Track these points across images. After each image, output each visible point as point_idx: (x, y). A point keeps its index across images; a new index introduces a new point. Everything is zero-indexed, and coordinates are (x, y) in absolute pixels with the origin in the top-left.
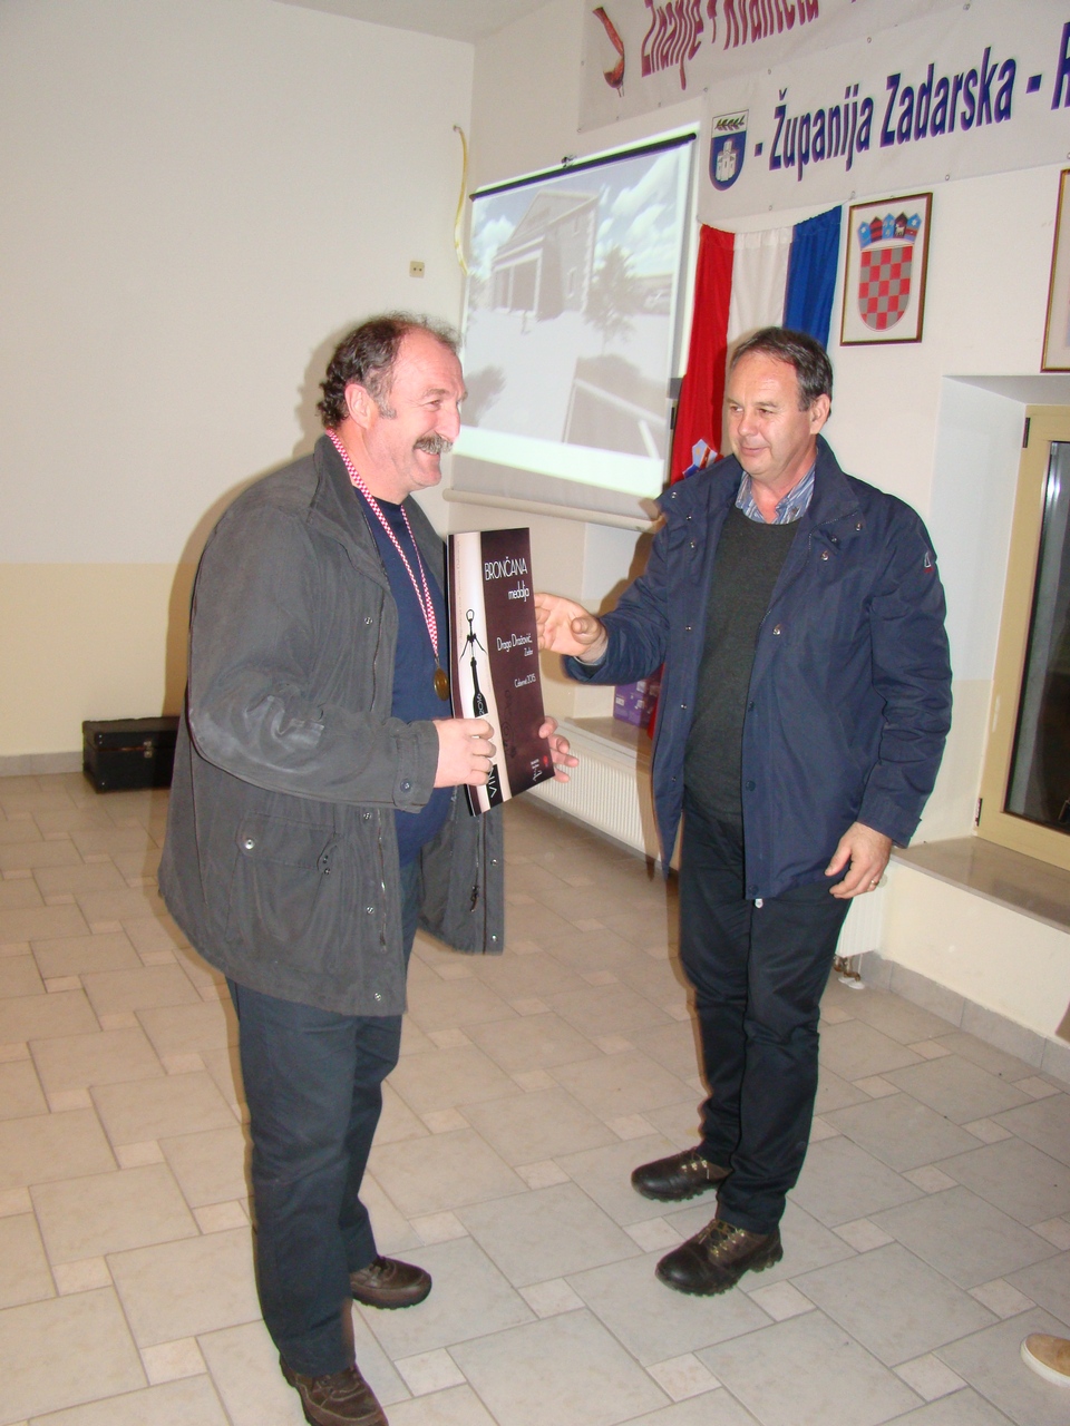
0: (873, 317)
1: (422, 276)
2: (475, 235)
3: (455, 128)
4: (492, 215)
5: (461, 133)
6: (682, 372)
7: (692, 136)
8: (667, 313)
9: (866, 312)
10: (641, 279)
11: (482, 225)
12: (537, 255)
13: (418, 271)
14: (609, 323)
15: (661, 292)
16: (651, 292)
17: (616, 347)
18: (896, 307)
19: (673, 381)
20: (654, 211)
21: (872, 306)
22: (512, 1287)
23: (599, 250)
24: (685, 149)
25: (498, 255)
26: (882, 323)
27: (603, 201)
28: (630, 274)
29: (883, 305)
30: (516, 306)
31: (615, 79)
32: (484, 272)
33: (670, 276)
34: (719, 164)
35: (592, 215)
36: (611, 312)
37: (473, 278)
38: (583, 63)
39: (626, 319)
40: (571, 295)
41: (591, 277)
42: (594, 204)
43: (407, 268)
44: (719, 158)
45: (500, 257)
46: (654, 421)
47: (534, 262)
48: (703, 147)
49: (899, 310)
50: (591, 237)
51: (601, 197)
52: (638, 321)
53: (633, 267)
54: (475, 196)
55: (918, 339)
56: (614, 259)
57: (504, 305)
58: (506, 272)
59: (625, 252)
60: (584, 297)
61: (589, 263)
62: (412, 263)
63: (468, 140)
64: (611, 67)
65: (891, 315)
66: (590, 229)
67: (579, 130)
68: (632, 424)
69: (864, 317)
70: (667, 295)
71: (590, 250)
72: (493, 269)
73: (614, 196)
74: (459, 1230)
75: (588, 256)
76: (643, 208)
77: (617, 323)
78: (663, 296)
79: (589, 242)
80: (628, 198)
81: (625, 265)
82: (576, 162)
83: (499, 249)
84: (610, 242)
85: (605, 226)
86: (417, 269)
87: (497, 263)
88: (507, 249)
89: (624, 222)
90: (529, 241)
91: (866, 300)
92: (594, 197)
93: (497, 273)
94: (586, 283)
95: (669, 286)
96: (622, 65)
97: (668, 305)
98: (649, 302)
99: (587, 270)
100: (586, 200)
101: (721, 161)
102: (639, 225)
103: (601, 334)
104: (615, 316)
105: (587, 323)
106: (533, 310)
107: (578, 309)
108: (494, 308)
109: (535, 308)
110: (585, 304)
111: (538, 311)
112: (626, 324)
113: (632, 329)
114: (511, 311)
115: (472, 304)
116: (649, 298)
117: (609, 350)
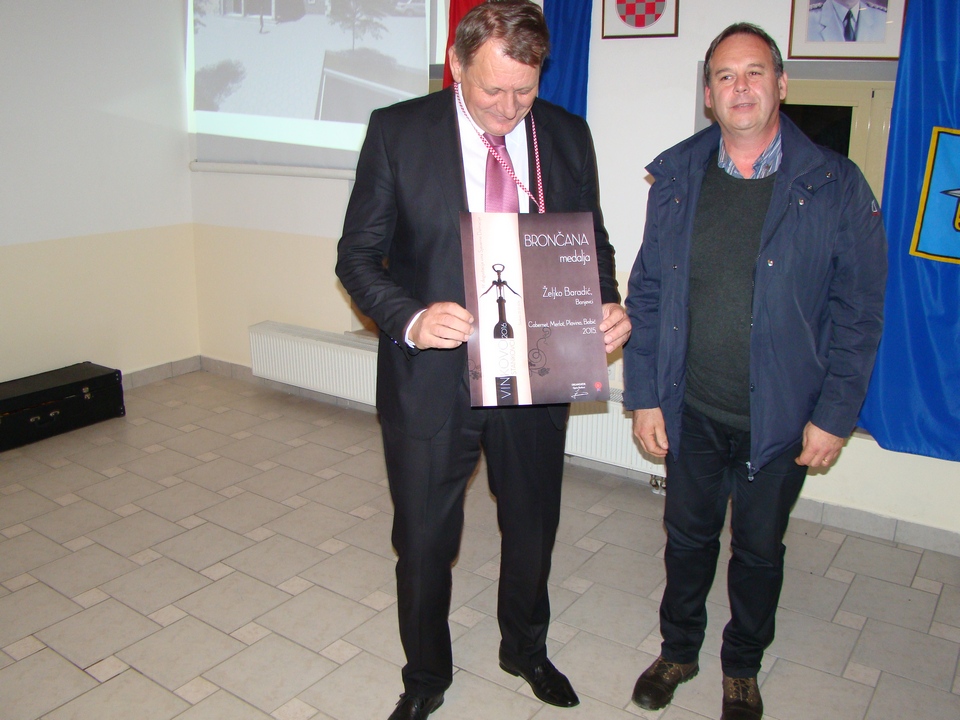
0: (632, 18)
6: (440, 60)
8: (424, 15)
9: (624, 13)
14: (357, 23)
17: (367, 41)
18: (654, 11)
19: (433, 68)
21: (631, 9)
26: (640, 22)
29: (640, 9)
30: (250, 10)
36: (358, 15)
39: (375, 20)
40: (312, 2)
49: (657, 12)
52: (388, 21)
55: (675, 35)
57: (237, 10)
60: (328, 3)
65: (649, 17)
69: (623, 18)
70: (420, 1)
77: (365, 24)
91: (624, 6)
97: (423, 8)
98: (399, 7)
103: (349, 33)
104: (364, 18)
105: (333, 23)
106: (270, 14)
107: (322, 12)
108: (225, 13)
109: (273, 13)
110: (329, 8)
111: (276, 15)
112: (376, 23)
113: (385, 28)
114: (245, 15)
115: (197, 9)
116: (400, 4)
117: (359, 45)
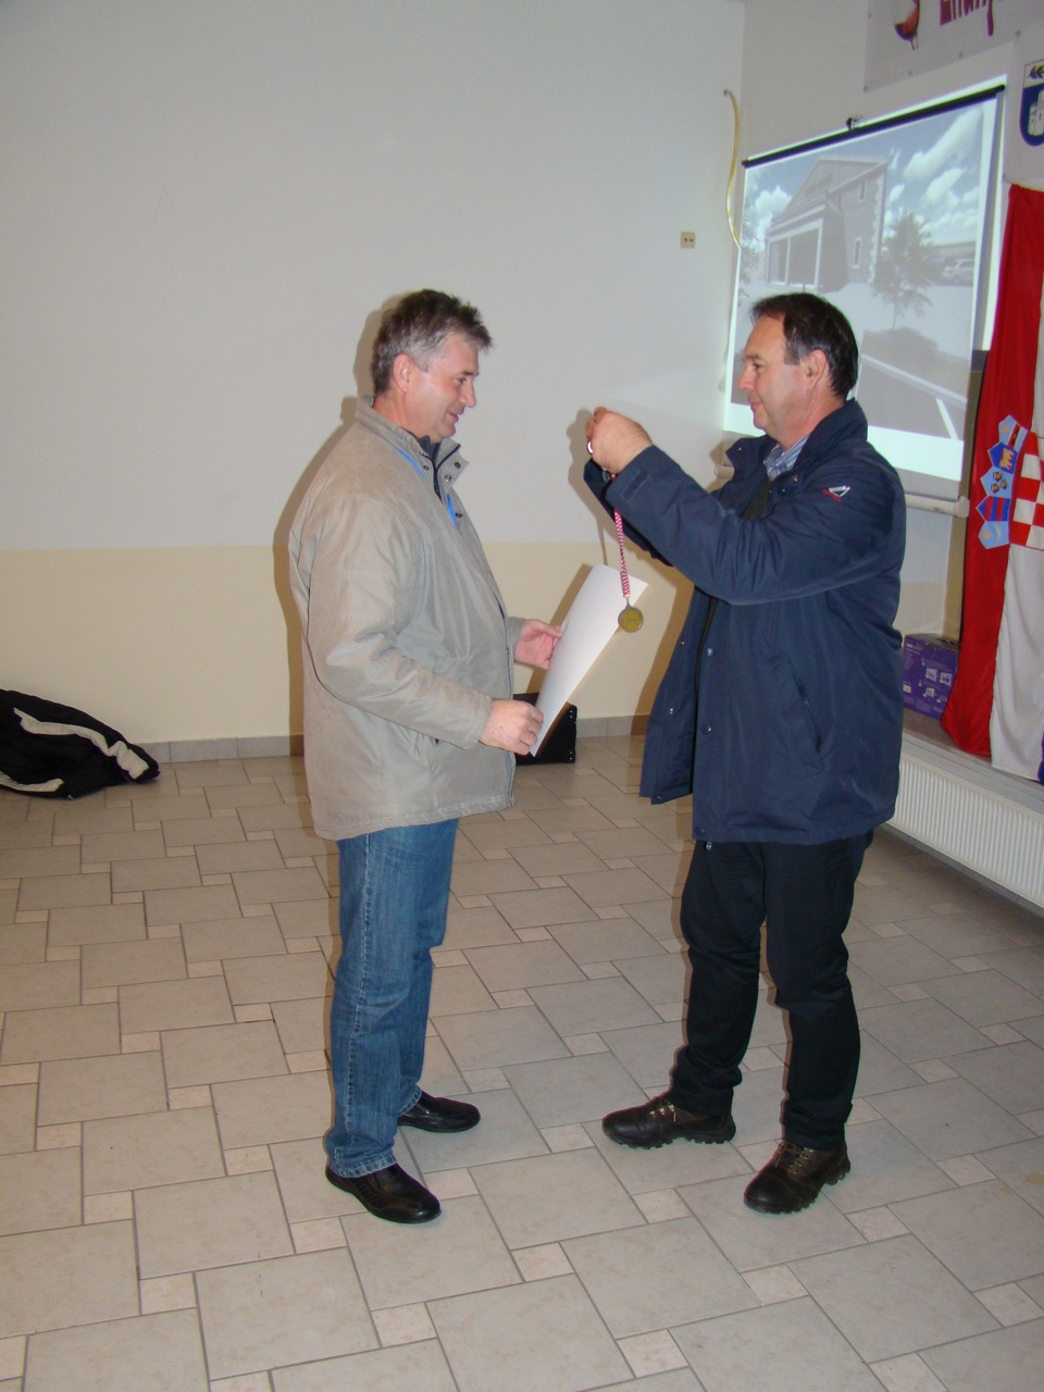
1: (693, 247)
2: (748, 206)
3: (726, 92)
4: (766, 184)
5: (733, 98)
6: (986, 345)
7: (1001, 88)
8: (971, 284)
10: (939, 247)
11: (756, 195)
12: (818, 224)
13: (689, 243)
14: (900, 294)
15: (961, 261)
16: (950, 261)
17: (910, 320)
19: (977, 354)
20: (954, 174)
22: (863, 1362)
23: (889, 217)
24: (990, 106)
25: (772, 227)
27: (894, 165)
28: (925, 242)
30: (794, 278)
31: (907, 31)
32: (758, 244)
33: (973, 244)
34: (1032, 117)
35: (880, 181)
36: (902, 284)
37: (746, 250)
38: (870, 15)
39: (920, 290)
40: (856, 267)
41: (880, 245)
42: (883, 170)
43: (678, 239)
44: (1032, 110)
45: (774, 229)
46: (952, 401)
47: (816, 231)
48: (1013, 100)
50: (880, 203)
51: (891, 160)
52: (934, 292)
53: (929, 235)
54: (748, 164)
56: (906, 228)
57: (781, 277)
58: (783, 243)
59: (919, 219)
60: (872, 269)
61: (877, 233)
62: (683, 234)
63: (739, 104)
64: (903, 18)
66: (879, 196)
67: (866, 89)
68: (929, 401)
70: (972, 264)
71: (878, 218)
72: (766, 241)
73: (905, 160)
74: (797, 1289)
75: (876, 225)
76: (939, 172)
77: (910, 294)
78: (963, 265)
79: (877, 211)
80: (921, 161)
81: (920, 231)
82: (861, 125)
83: (773, 220)
84: (901, 210)
85: (896, 192)
86: (688, 240)
87: (770, 234)
88: (782, 219)
89: (919, 186)
90: (806, 210)
92: (882, 161)
93: (771, 244)
94: (874, 253)
95: (972, 255)
96: (916, 15)
97: (972, 275)
98: (947, 272)
99: (875, 239)
100: (874, 164)
101: (1035, 113)
102: (934, 191)
103: (891, 306)
104: (908, 287)
105: (875, 295)
106: (812, 282)
107: (864, 281)
108: (769, 280)
109: (816, 281)
110: (873, 275)
111: (819, 283)
112: (920, 295)
113: (928, 301)
114: (788, 284)
115: (744, 277)
116: (947, 268)
117: (901, 323)
